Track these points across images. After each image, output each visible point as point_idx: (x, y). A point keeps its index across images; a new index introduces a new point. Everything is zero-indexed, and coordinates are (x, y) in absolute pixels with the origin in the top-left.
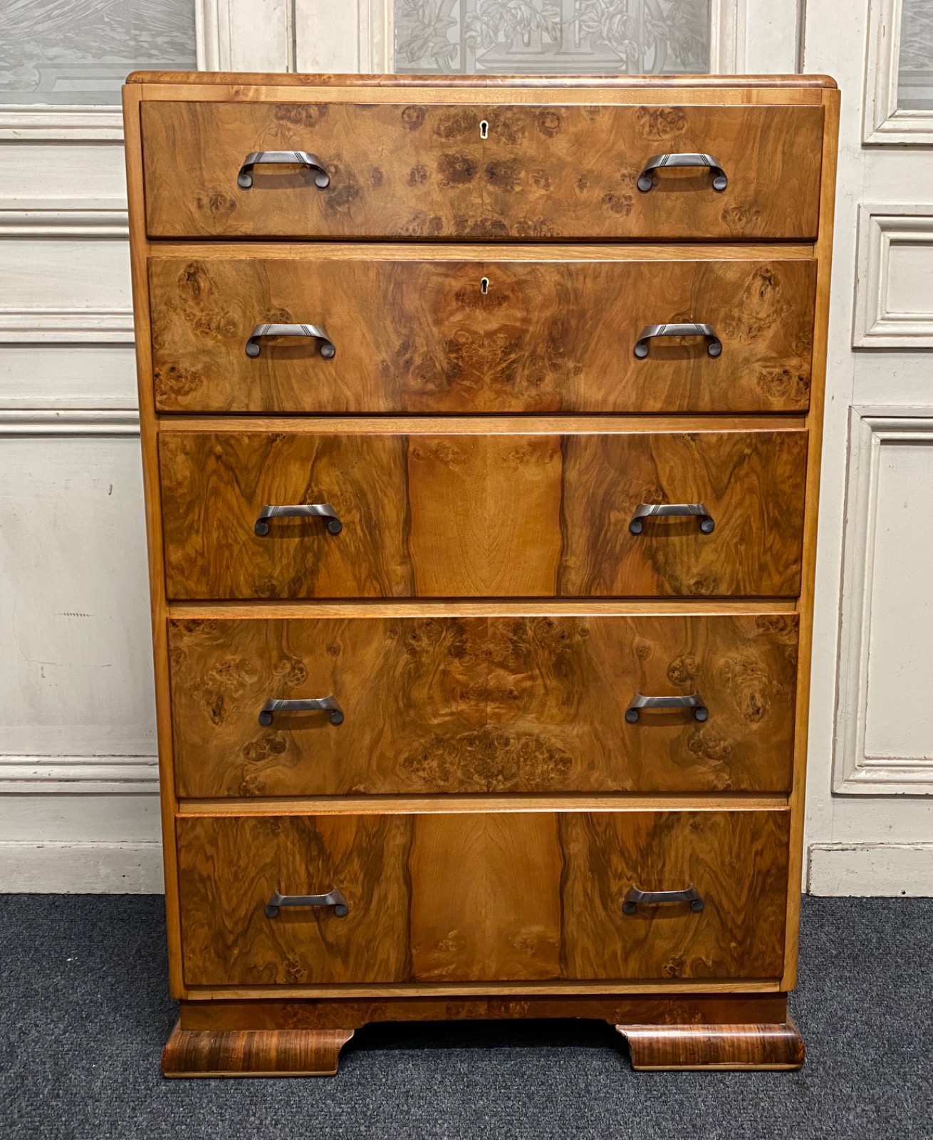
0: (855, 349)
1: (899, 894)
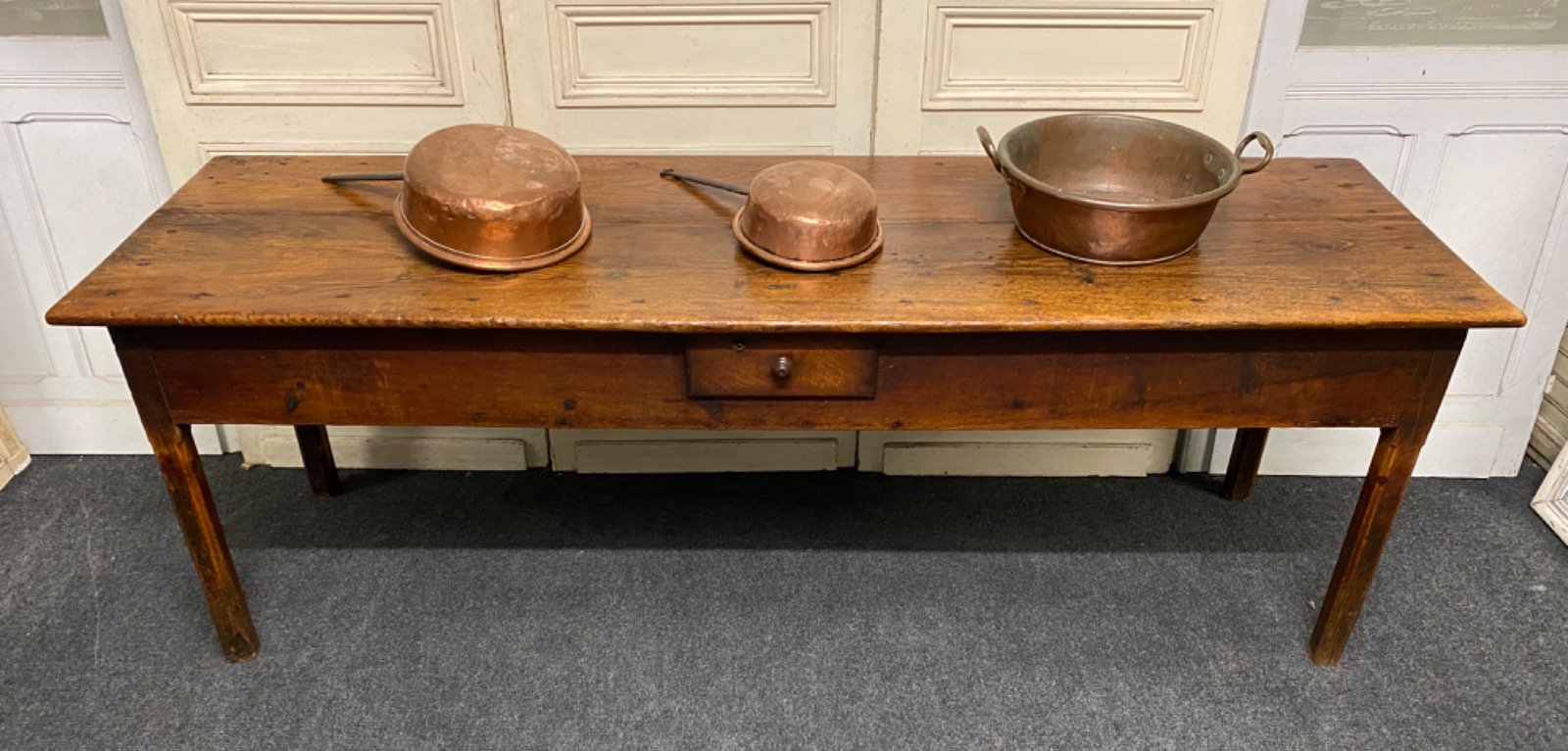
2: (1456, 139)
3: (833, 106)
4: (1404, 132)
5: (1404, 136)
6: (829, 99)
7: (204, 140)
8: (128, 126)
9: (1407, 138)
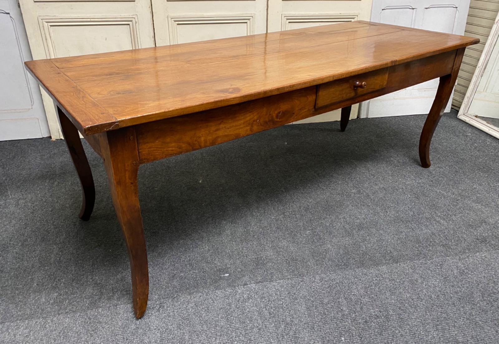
2: (427, 10)
3: (255, 0)
4: (413, 8)
5: (413, 9)
7: (40, 15)
8: (8, 15)
9: (414, 10)
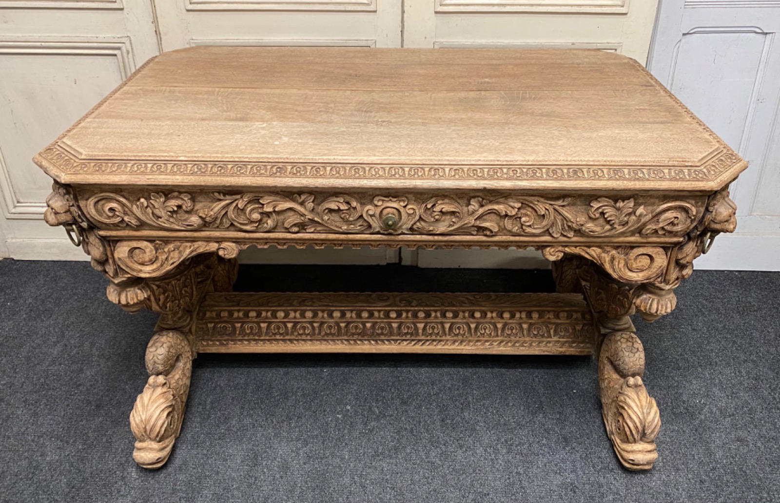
0: (436, 13)
1: (457, 267)
3: (375, 12)
4: (765, 31)
6: (372, 6)
9: (768, 35)
